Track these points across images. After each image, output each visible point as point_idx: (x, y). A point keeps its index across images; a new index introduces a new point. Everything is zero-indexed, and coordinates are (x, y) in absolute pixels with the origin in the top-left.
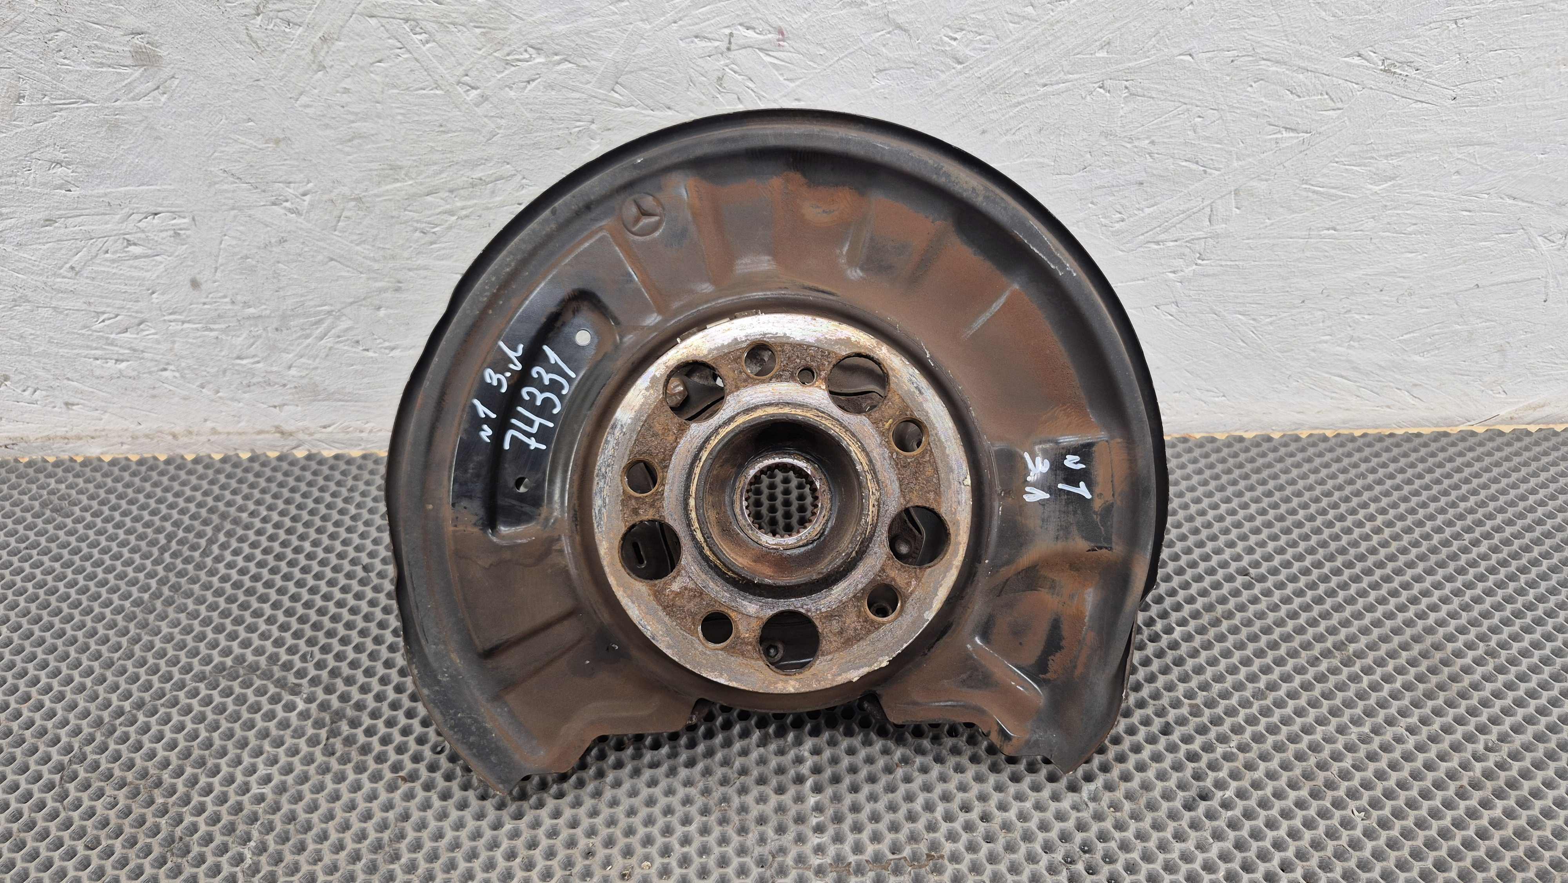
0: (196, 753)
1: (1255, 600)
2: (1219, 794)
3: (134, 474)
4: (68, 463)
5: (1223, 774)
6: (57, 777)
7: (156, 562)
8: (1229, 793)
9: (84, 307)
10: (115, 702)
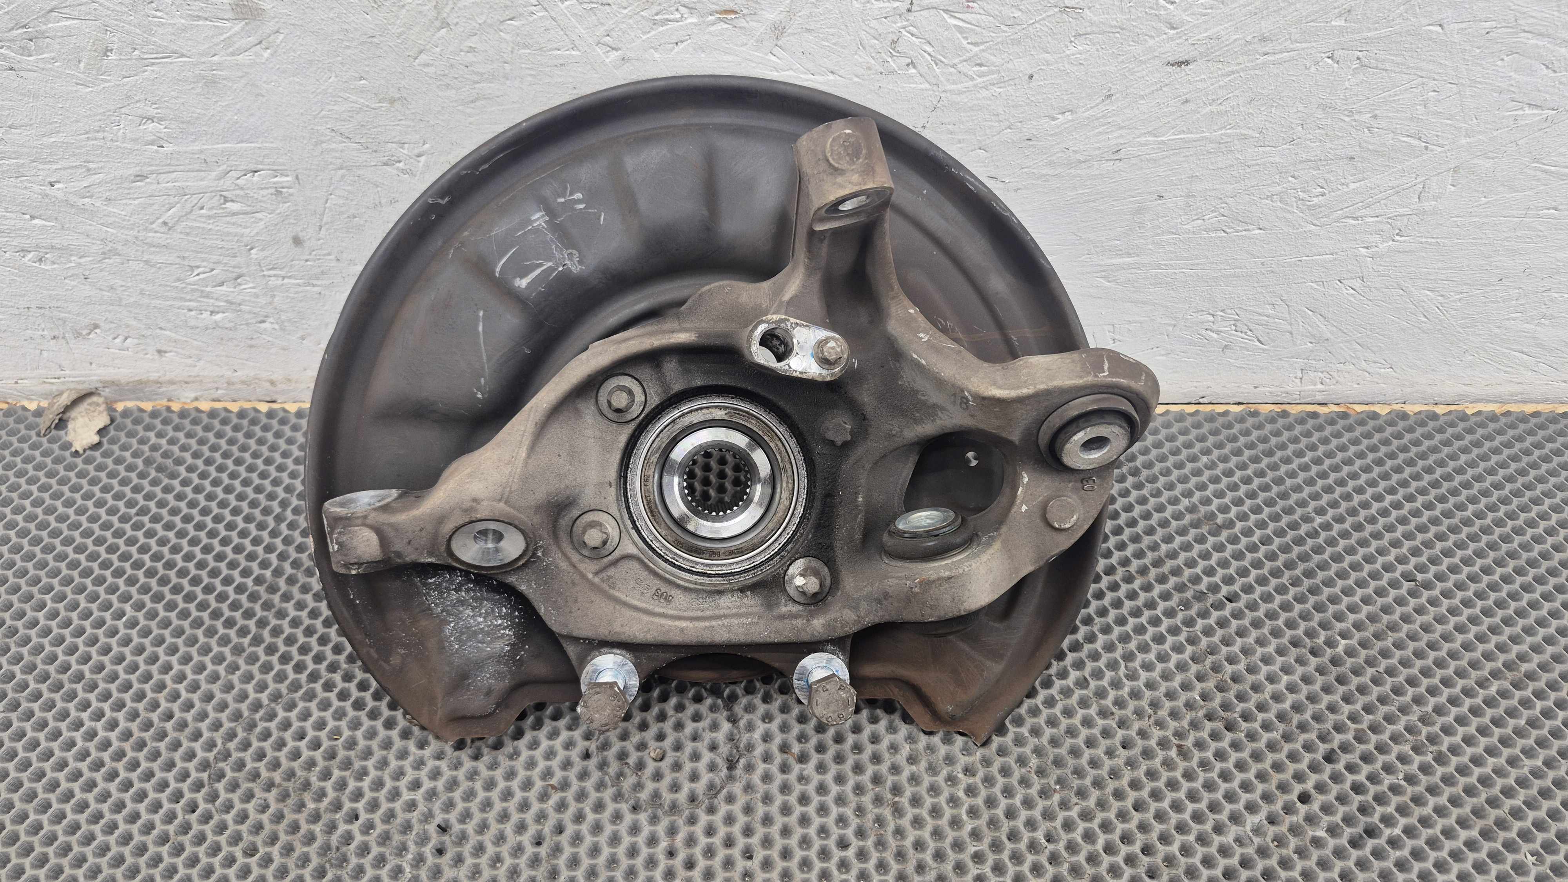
0: (342, 754)
1: (1419, 611)
2: (1387, 832)
3: (236, 429)
4: (165, 414)
5: (1390, 809)
6: (205, 776)
7: (274, 534)
8: (1397, 831)
9: (178, 261)
10: (252, 695)
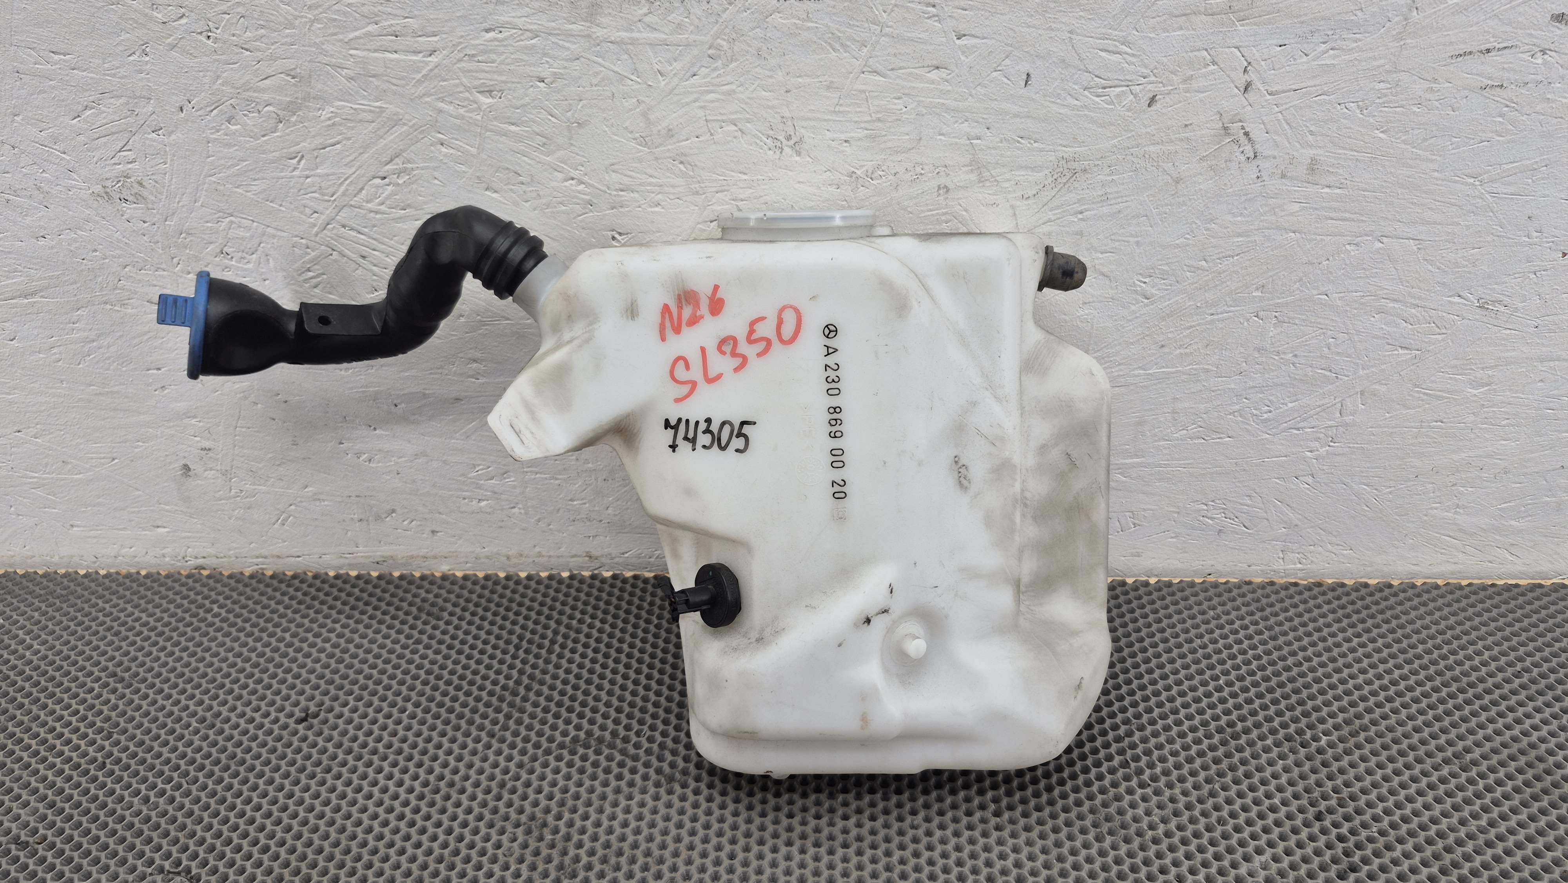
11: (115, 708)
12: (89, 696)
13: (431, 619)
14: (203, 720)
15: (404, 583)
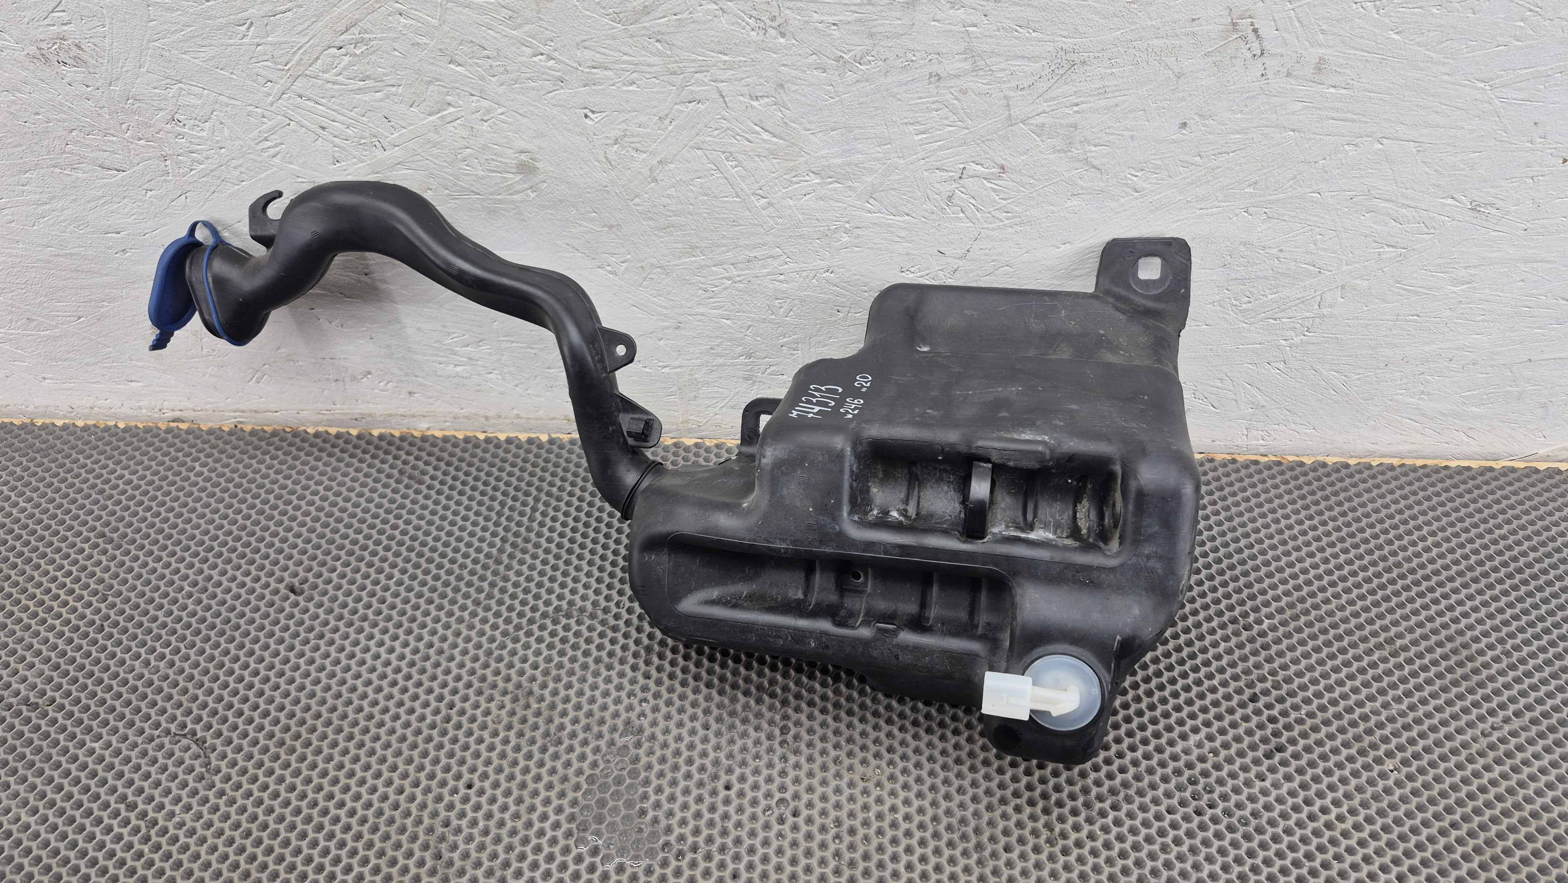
2: (1291, 749)
3: (463, 451)
4: (409, 438)
5: (1294, 734)
8: (1298, 748)
10: (489, 633)
11: (107, 569)
12: (80, 557)
13: (412, 482)
14: (195, 584)
15: (384, 444)
